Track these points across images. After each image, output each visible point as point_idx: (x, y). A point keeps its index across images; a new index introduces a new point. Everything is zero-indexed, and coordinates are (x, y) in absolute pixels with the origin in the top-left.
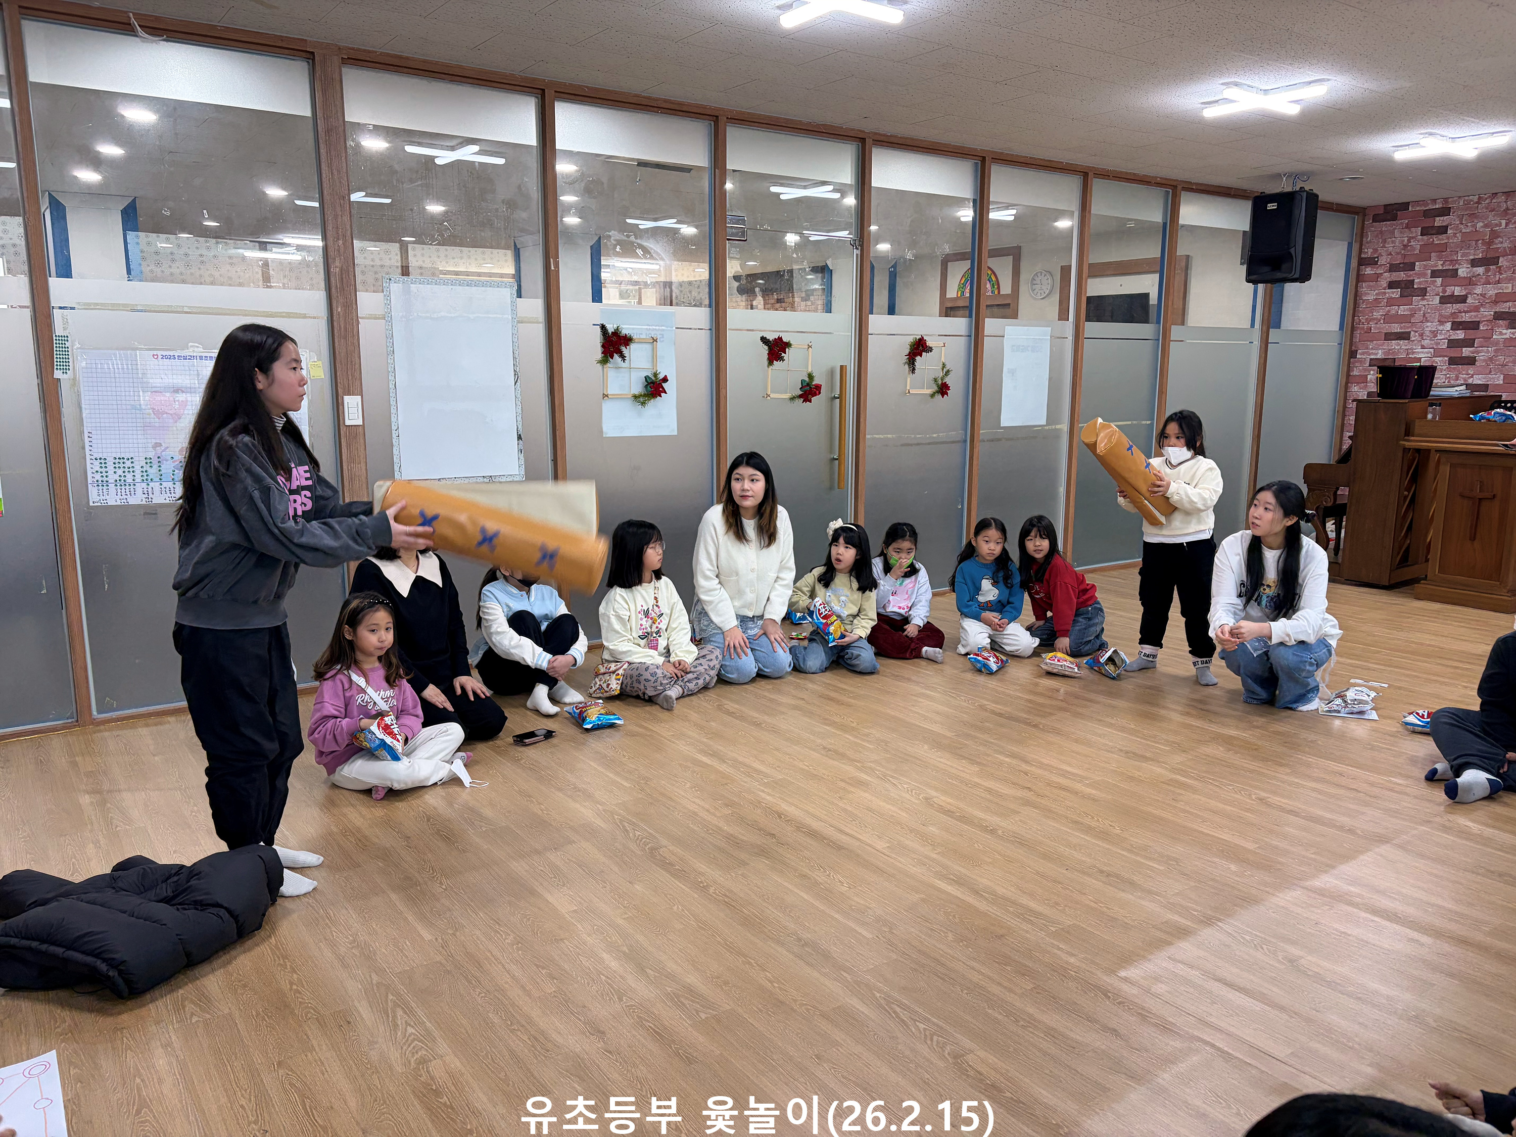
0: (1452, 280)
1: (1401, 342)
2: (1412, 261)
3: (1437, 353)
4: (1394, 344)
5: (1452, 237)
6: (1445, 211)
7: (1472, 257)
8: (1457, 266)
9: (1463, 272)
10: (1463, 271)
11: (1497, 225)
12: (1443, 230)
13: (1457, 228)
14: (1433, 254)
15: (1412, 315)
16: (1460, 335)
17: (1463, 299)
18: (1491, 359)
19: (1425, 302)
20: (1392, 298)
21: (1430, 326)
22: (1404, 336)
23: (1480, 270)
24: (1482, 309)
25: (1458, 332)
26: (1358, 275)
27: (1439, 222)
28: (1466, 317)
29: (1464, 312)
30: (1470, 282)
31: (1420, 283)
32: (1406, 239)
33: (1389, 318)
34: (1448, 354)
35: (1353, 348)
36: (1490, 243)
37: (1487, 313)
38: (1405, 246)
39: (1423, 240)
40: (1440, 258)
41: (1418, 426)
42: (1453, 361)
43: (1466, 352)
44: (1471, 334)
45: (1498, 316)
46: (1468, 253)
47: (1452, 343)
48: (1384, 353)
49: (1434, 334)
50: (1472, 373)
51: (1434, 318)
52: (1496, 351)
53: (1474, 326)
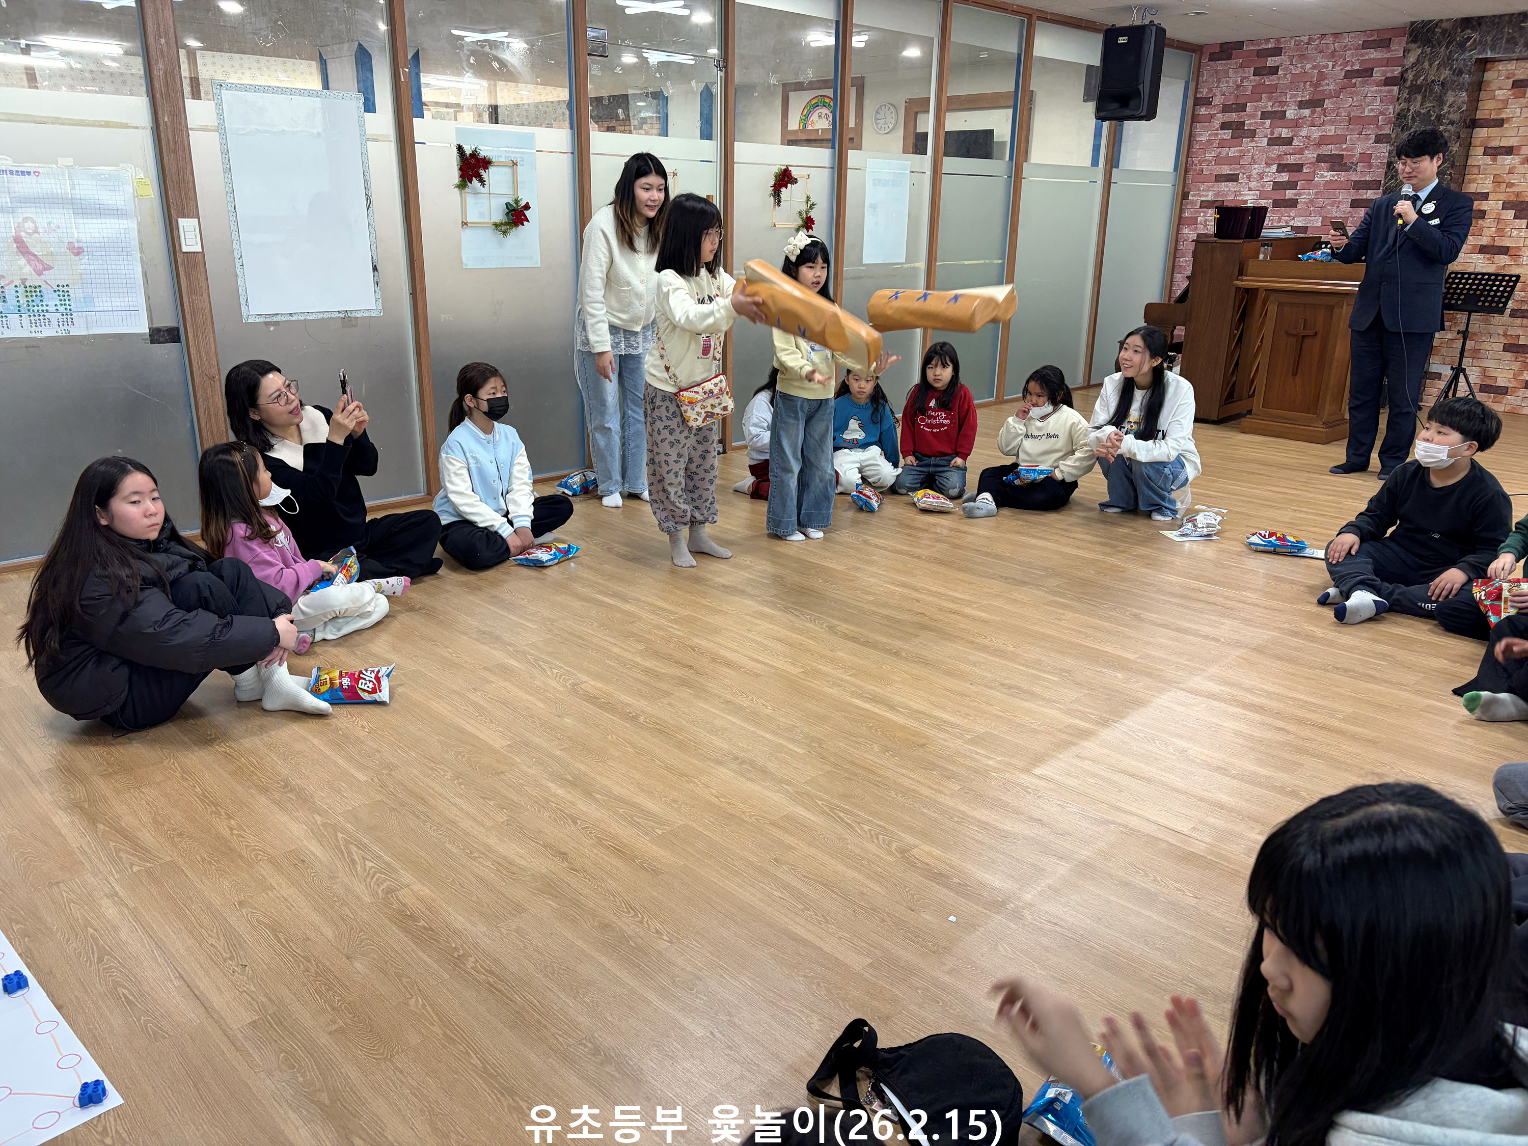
0: (1280, 122)
1: (1230, 184)
2: (1244, 102)
4: (1224, 187)
5: (1282, 78)
6: (1277, 52)
7: (1299, 99)
8: (1285, 108)
9: (1290, 114)
11: (1324, 67)
12: (1274, 71)
13: (1287, 69)
14: (1264, 96)
15: (1242, 157)
16: (1285, 177)
17: (1289, 141)
18: (1311, 201)
19: (1253, 144)
20: (1223, 139)
21: (1257, 169)
22: (1233, 178)
23: (1307, 112)
24: (1306, 152)
25: (1283, 174)
26: (1193, 115)
27: (1271, 62)
28: (1291, 160)
29: (1290, 154)
30: (1296, 124)
31: (1250, 124)
32: (1239, 79)
33: (1219, 160)
35: (1186, 190)
36: (1316, 85)
37: (1311, 155)
38: (1238, 86)
39: (1255, 81)
40: (1270, 99)
41: (1251, 266)
42: (1277, 204)
44: (1295, 176)
45: (1321, 159)
46: (1296, 95)
47: (1278, 186)
48: (1213, 195)
49: (1261, 175)
50: (1294, 215)
51: (1262, 160)
52: (1317, 193)
53: (1298, 168)
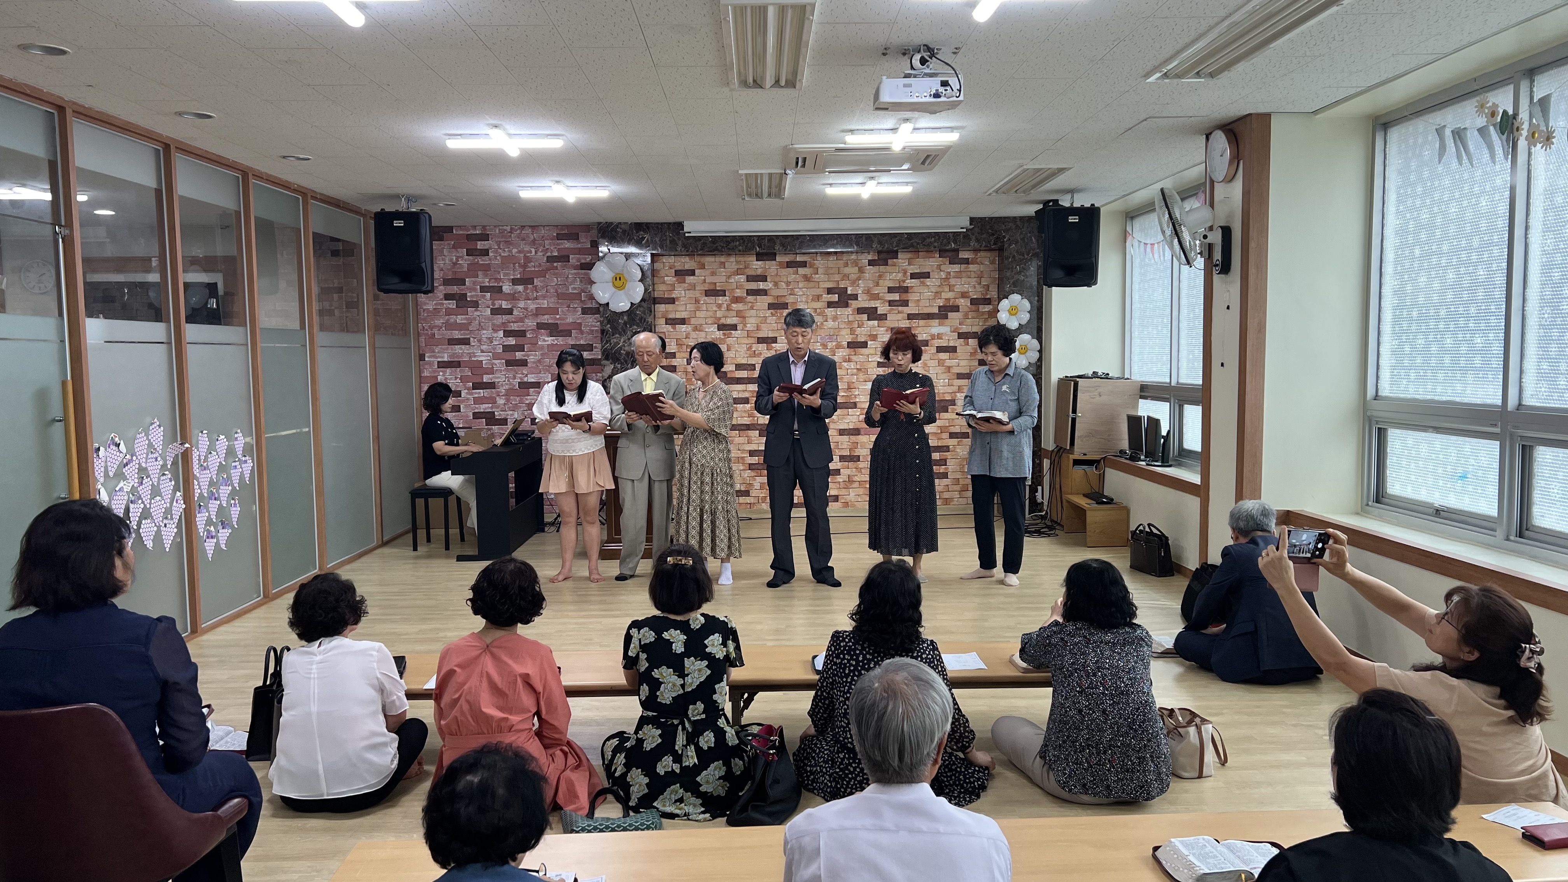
0: (498, 296)
1: (463, 347)
2: (462, 277)
3: (496, 356)
5: (494, 259)
6: (485, 237)
7: (512, 277)
8: (501, 284)
10: (507, 288)
11: (528, 252)
12: (485, 253)
13: (496, 252)
14: (480, 273)
15: (470, 324)
16: (512, 341)
17: (510, 312)
19: (479, 313)
20: (449, 308)
21: (486, 334)
22: (465, 342)
23: (520, 288)
24: (526, 321)
25: (510, 338)
27: (480, 245)
28: (514, 327)
29: (513, 322)
30: (513, 297)
31: (471, 296)
32: (454, 258)
33: (449, 326)
34: (505, 357)
36: (524, 266)
37: (530, 323)
39: (469, 260)
40: (485, 276)
43: (519, 355)
44: (521, 341)
45: (540, 326)
46: (508, 273)
47: (506, 348)
49: (490, 340)
50: (526, 373)
51: (488, 327)
52: (542, 355)
53: (521, 334)
